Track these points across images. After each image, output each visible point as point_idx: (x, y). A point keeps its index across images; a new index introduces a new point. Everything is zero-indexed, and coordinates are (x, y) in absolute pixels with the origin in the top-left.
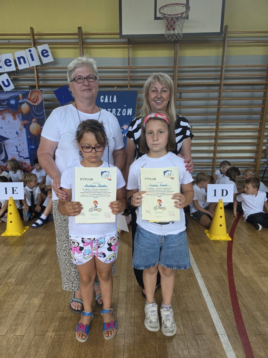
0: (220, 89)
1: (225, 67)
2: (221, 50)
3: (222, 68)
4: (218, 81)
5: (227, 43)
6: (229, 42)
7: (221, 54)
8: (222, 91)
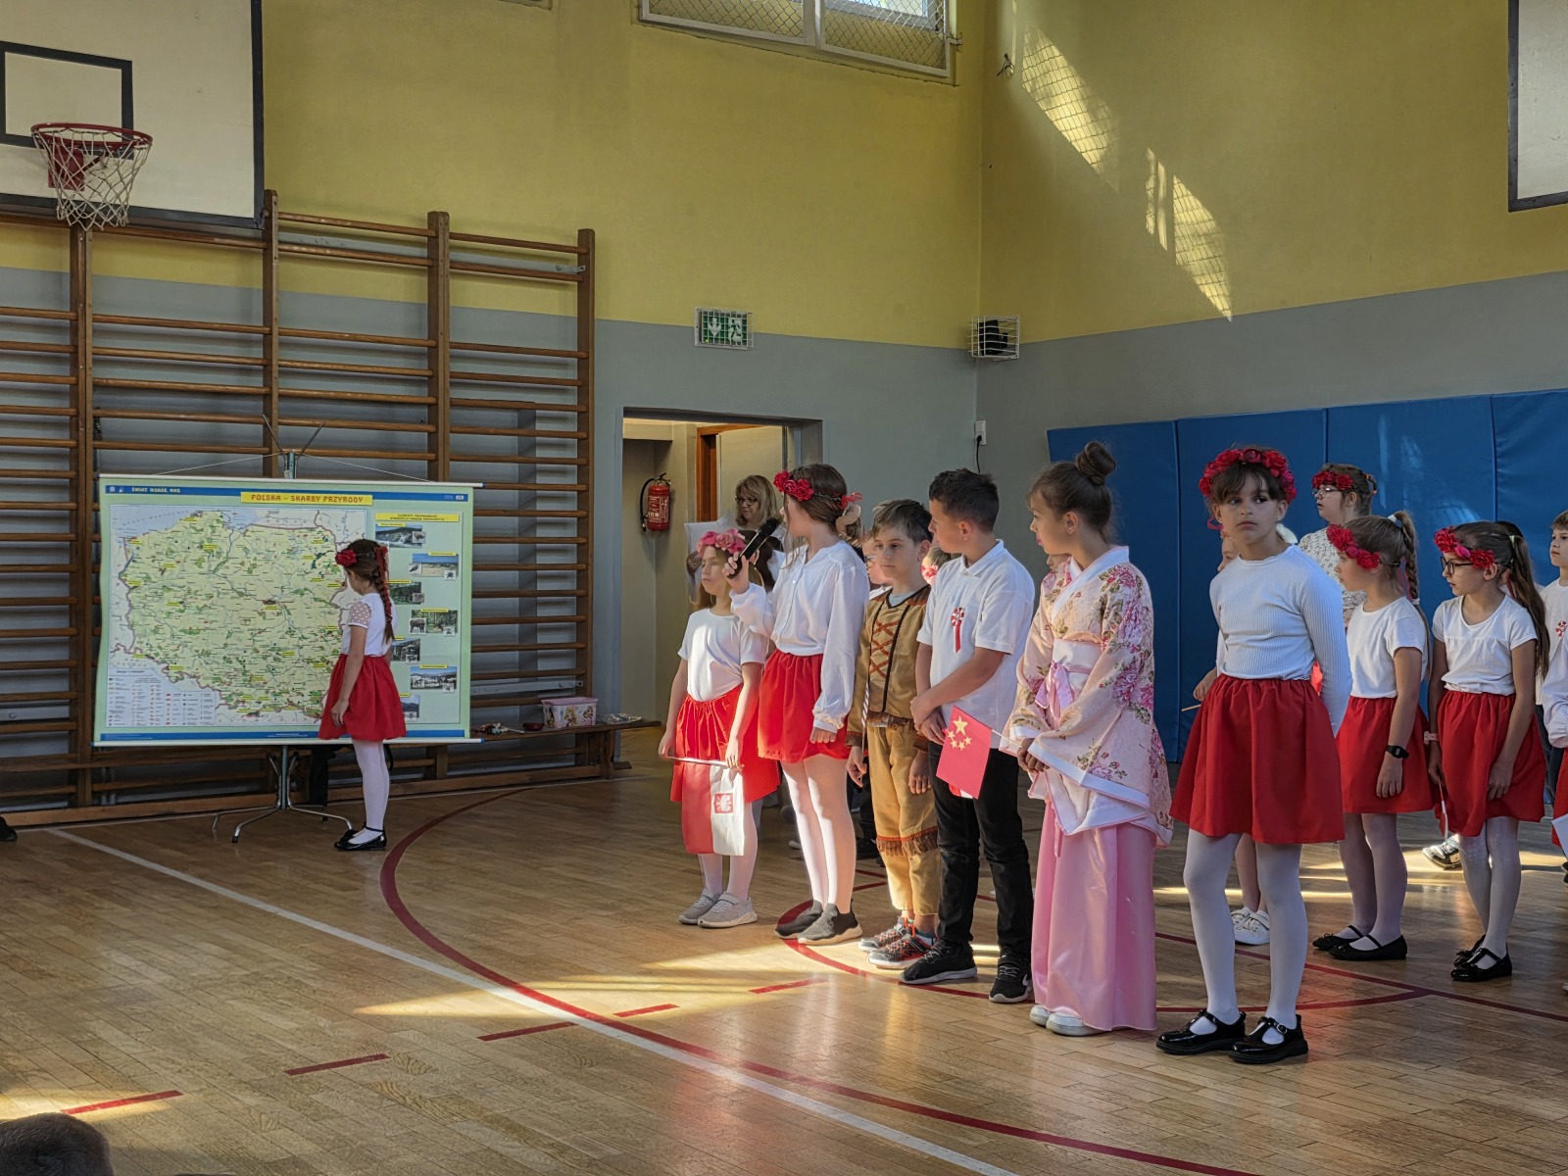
0: (268, 411)
1: (280, 334)
2: (257, 267)
3: (268, 336)
4: (256, 382)
5: (280, 250)
6: (286, 247)
7: (259, 285)
8: (274, 423)
